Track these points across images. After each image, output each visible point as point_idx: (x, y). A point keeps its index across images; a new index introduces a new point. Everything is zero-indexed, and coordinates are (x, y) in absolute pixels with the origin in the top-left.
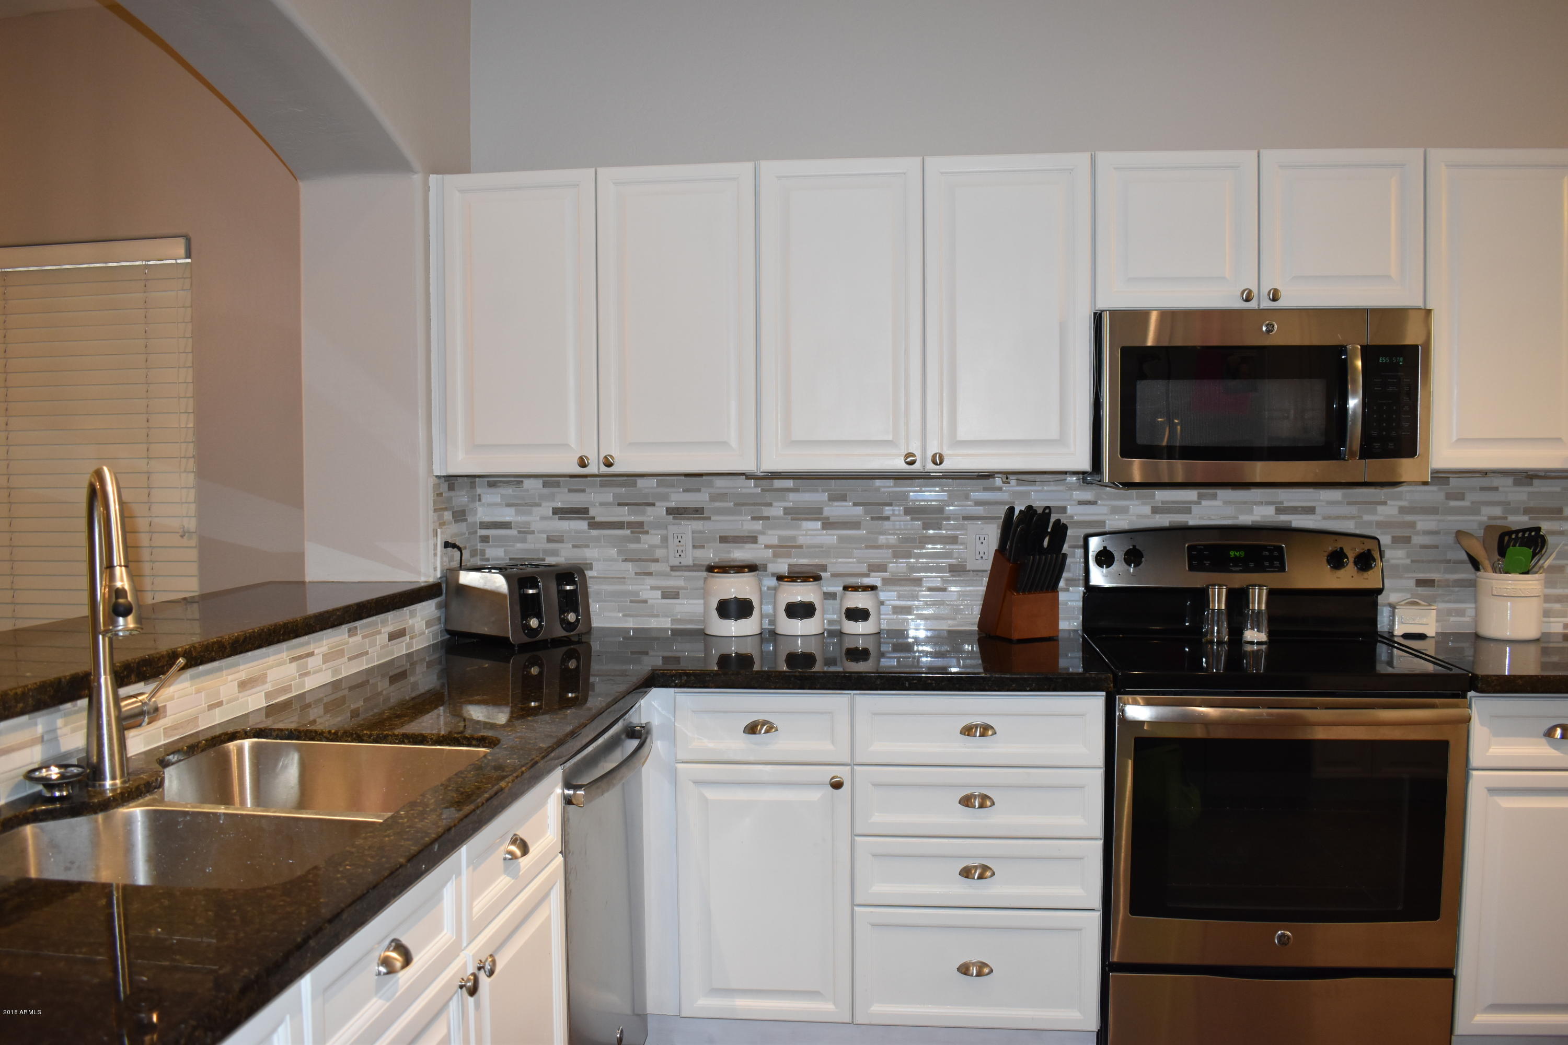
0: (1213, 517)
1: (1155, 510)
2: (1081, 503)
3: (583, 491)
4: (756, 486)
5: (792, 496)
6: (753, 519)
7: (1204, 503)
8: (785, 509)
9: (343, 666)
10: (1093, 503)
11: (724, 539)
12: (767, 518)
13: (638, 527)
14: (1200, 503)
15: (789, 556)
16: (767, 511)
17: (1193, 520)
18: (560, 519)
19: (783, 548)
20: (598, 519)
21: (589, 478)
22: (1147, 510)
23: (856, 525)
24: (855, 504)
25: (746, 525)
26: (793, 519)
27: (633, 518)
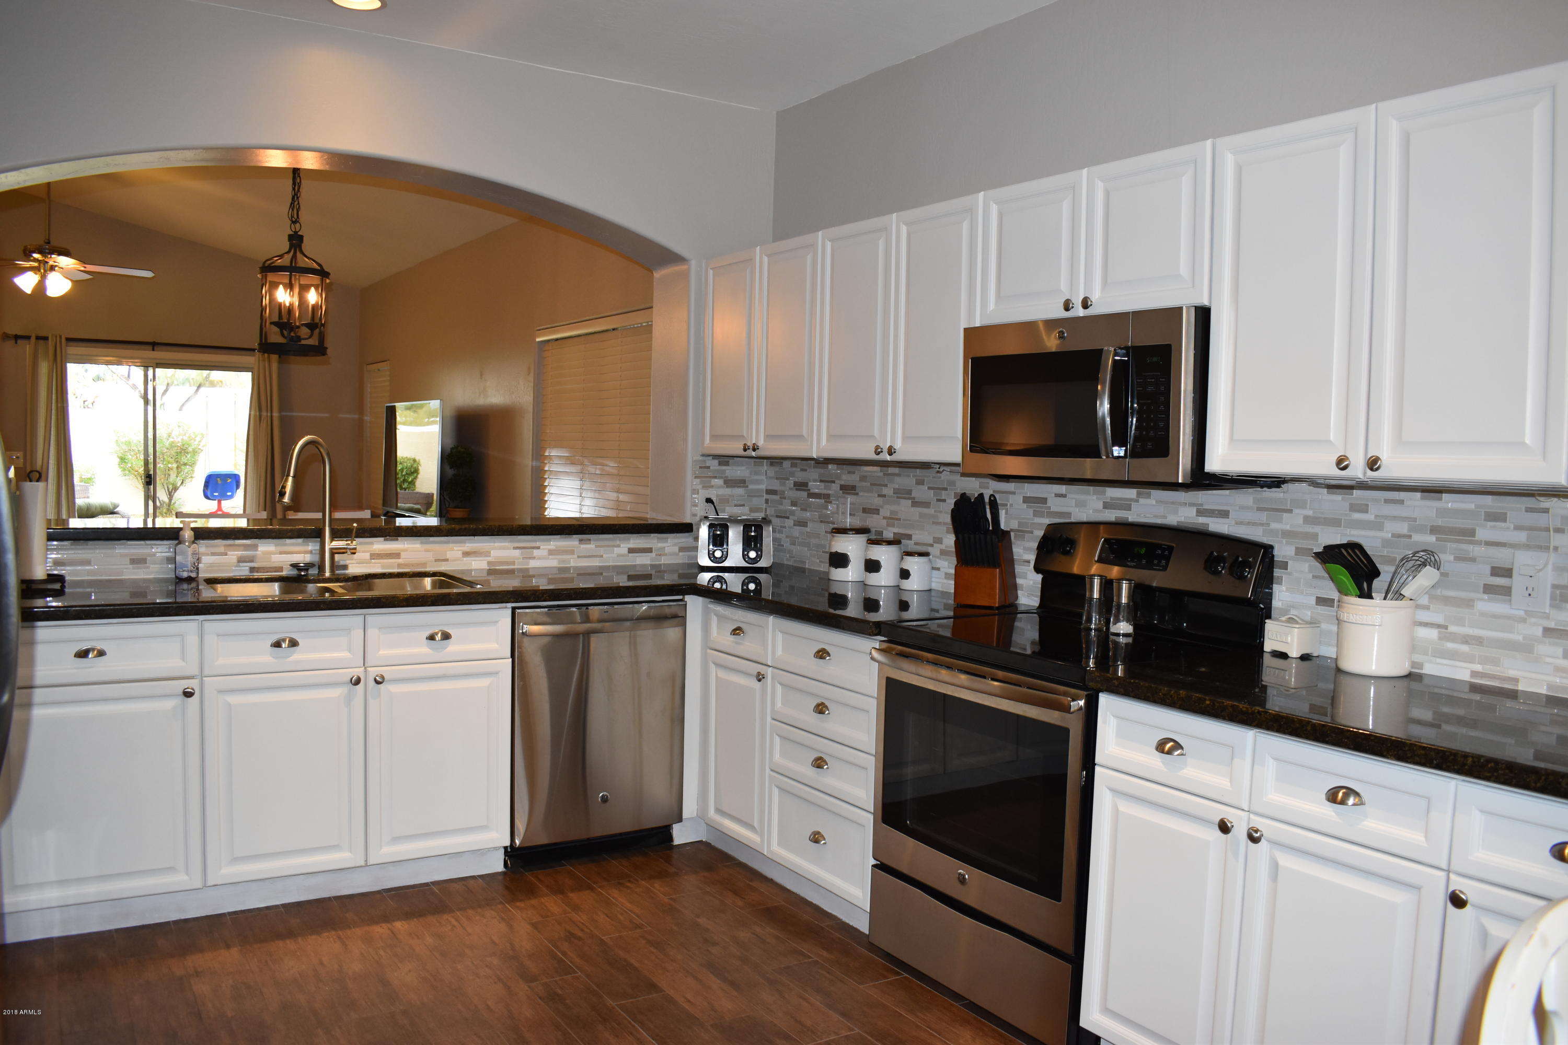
0: (1148, 515)
1: (1106, 506)
2: (1057, 495)
3: (806, 470)
4: (881, 471)
5: (897, 479)
6: (879, 496)
7: (1142, 501)
8: (894, 489)
9: (572, 560)
10: (1064, 496)
11: (865, 510)
12: (884, 496)
13: (827, 497)
14: (1137, 501)
15: (893, 526)
16: (885, 491)
17: (1132, 516)
18: (797, 490)
19: (892, 519)
20: (812, 491)
21: (809, 462)
22: (1100, 505)
23: (926, 505)
24: (929, 488)
25: (876, 501)
26: (898, 498)
27: (826, 492)
